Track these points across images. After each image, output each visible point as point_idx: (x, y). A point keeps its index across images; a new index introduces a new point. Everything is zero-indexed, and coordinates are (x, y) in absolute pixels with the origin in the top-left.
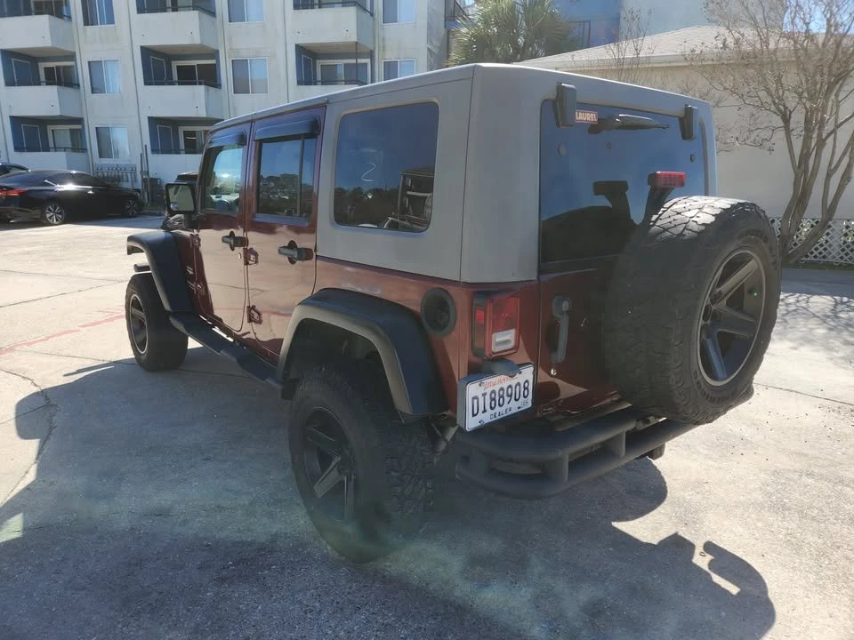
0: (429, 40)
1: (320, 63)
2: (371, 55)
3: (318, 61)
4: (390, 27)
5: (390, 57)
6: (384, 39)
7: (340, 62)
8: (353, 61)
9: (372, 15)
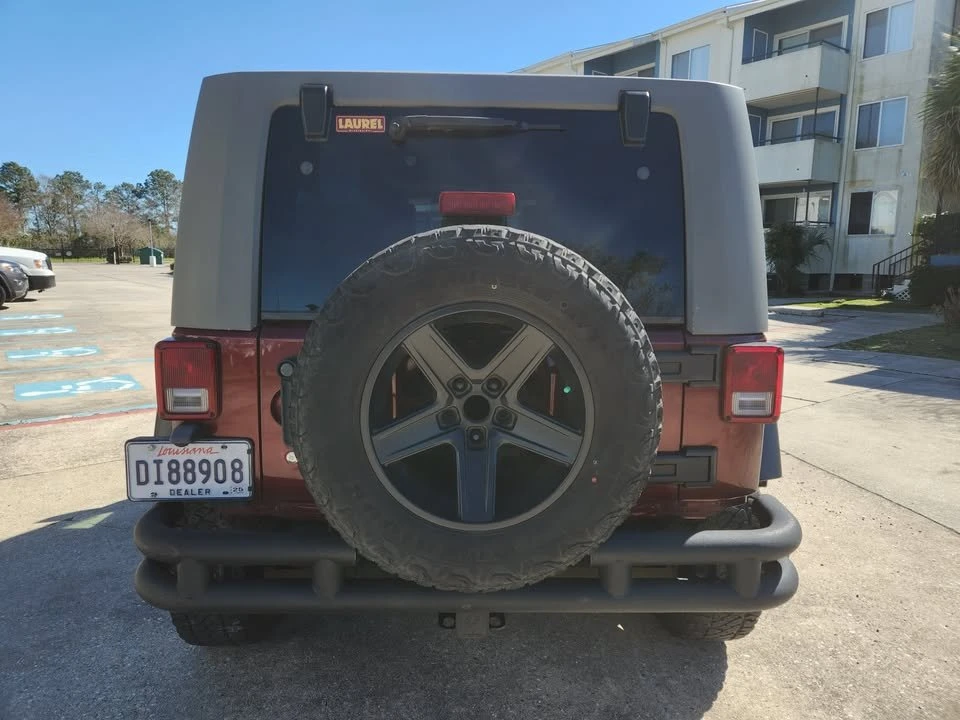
0: (933, 66)
1: (771, 120)
2: (842, 100)
3: (769, 118)
4: (874, 62)
5: (869, 98)
6: (862, 78)
7: (800, 115)
8: (812, 112)
9: (848, 51)
